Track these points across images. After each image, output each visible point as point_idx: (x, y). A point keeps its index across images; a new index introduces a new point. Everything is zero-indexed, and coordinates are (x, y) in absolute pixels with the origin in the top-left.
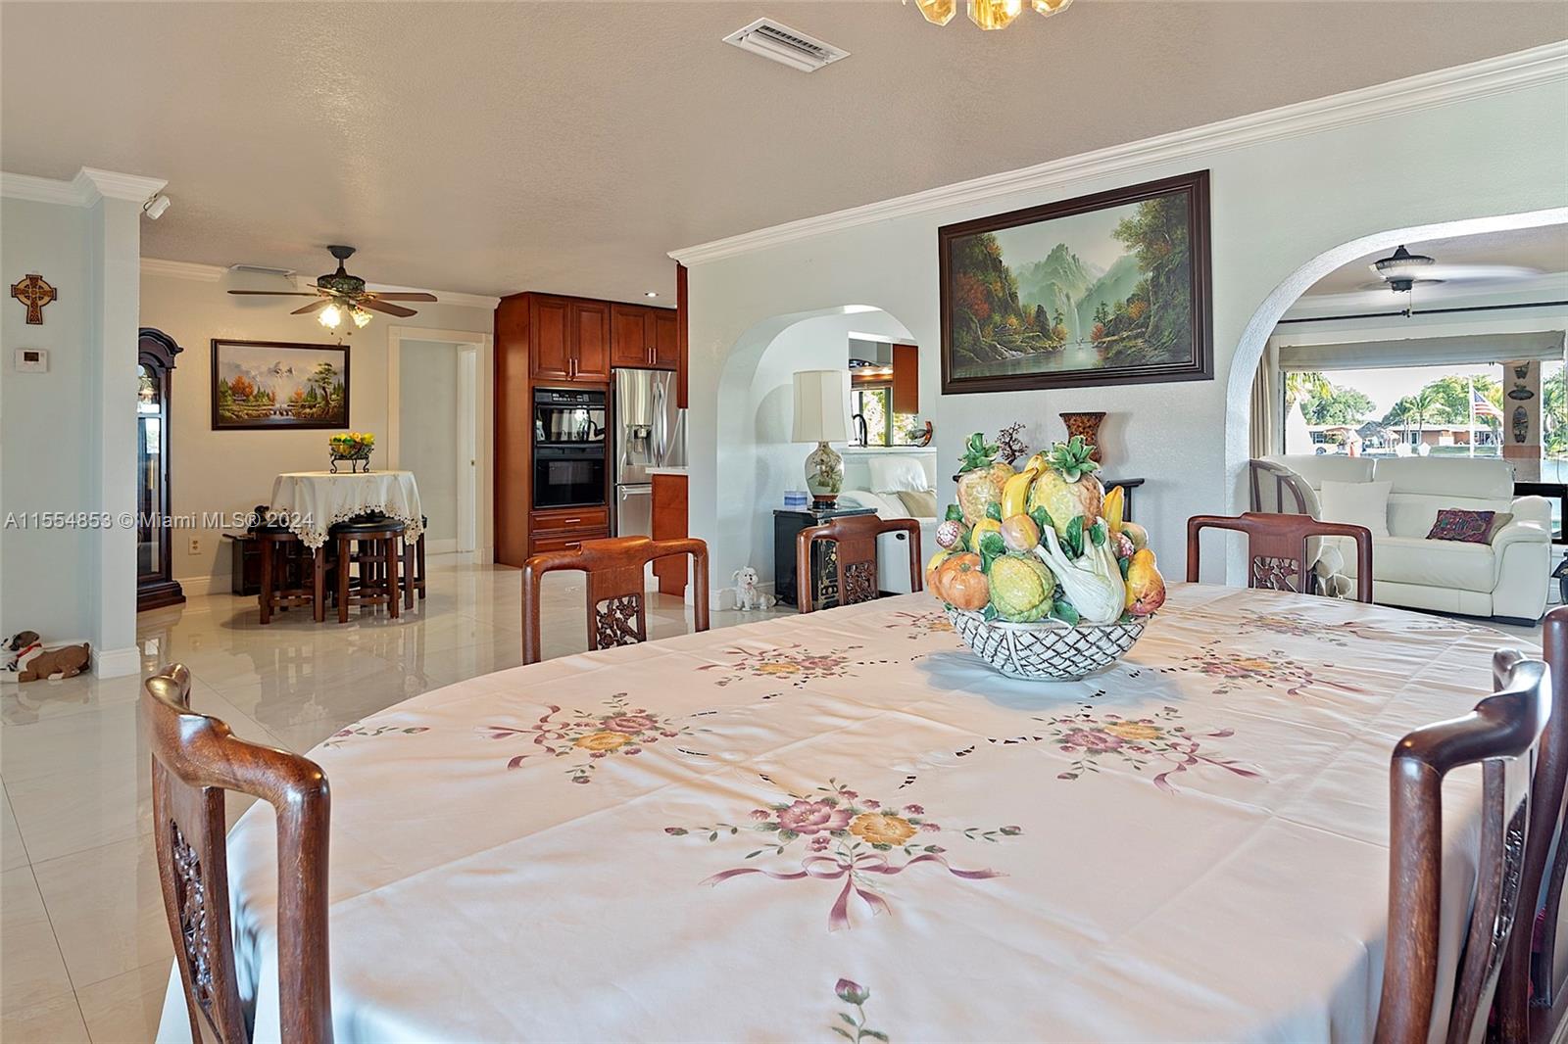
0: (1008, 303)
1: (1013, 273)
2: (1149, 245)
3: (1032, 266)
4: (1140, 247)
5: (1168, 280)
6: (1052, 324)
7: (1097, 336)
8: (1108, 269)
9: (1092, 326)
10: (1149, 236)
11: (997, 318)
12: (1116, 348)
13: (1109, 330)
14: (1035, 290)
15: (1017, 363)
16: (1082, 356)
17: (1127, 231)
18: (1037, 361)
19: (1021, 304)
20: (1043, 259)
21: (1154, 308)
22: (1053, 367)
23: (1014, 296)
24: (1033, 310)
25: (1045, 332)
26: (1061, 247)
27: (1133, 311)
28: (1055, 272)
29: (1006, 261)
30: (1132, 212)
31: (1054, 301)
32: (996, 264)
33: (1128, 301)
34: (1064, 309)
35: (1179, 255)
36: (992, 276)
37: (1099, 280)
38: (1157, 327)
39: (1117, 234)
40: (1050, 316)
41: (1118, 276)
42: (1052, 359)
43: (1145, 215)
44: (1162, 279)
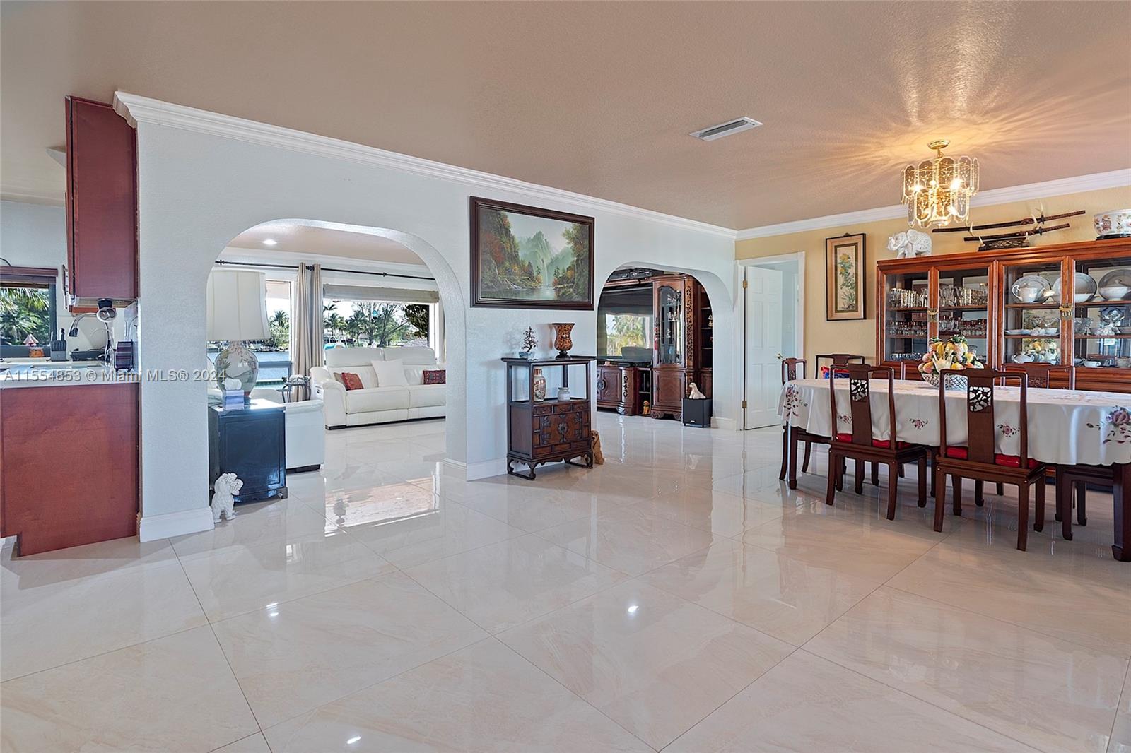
0: (514, 258)
1: (517, 240)
2: (575, 244)
3: (527, 240)
4: (572, 244)
5: (582, 263)
6: (535, 274)
7: (555, 284)
8: (560, 251)
9: (553, 279)
10: (576, 240)
11: (507, 264)
12: (563, 291)
13: (560, 282)
14: (528, 253)
15: (517, 293)
16: (548, 294)
17: (567, 234)
18: (528, 292)
19: (520, 259)
20: (532, 238)
21: (576, 274)
22: (534, 297)
23: (517, 256)
24: (527, 264)
25: (532, 278)
26: (540, 233)
27: (569, 274)
28: (537, 246)
29: (513, 231)
30: (569, 226)
31: (536, 262)
32: (508, 233)
33: (568, 269)
34: (541, 267)
35: (586, 254)
36: (505, 239)
37: (556, 255)
38: (577, 284)
39: (564, 235)
40: (535, 269)
41: (564, 255)
42: (535, 293)
43: (574, 229)
44: (580, 262)
